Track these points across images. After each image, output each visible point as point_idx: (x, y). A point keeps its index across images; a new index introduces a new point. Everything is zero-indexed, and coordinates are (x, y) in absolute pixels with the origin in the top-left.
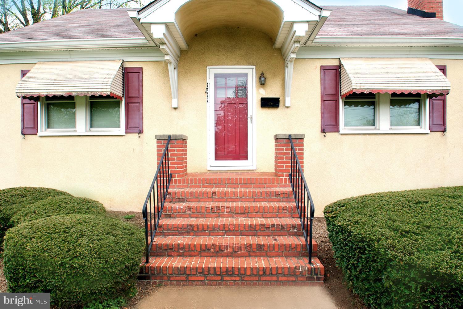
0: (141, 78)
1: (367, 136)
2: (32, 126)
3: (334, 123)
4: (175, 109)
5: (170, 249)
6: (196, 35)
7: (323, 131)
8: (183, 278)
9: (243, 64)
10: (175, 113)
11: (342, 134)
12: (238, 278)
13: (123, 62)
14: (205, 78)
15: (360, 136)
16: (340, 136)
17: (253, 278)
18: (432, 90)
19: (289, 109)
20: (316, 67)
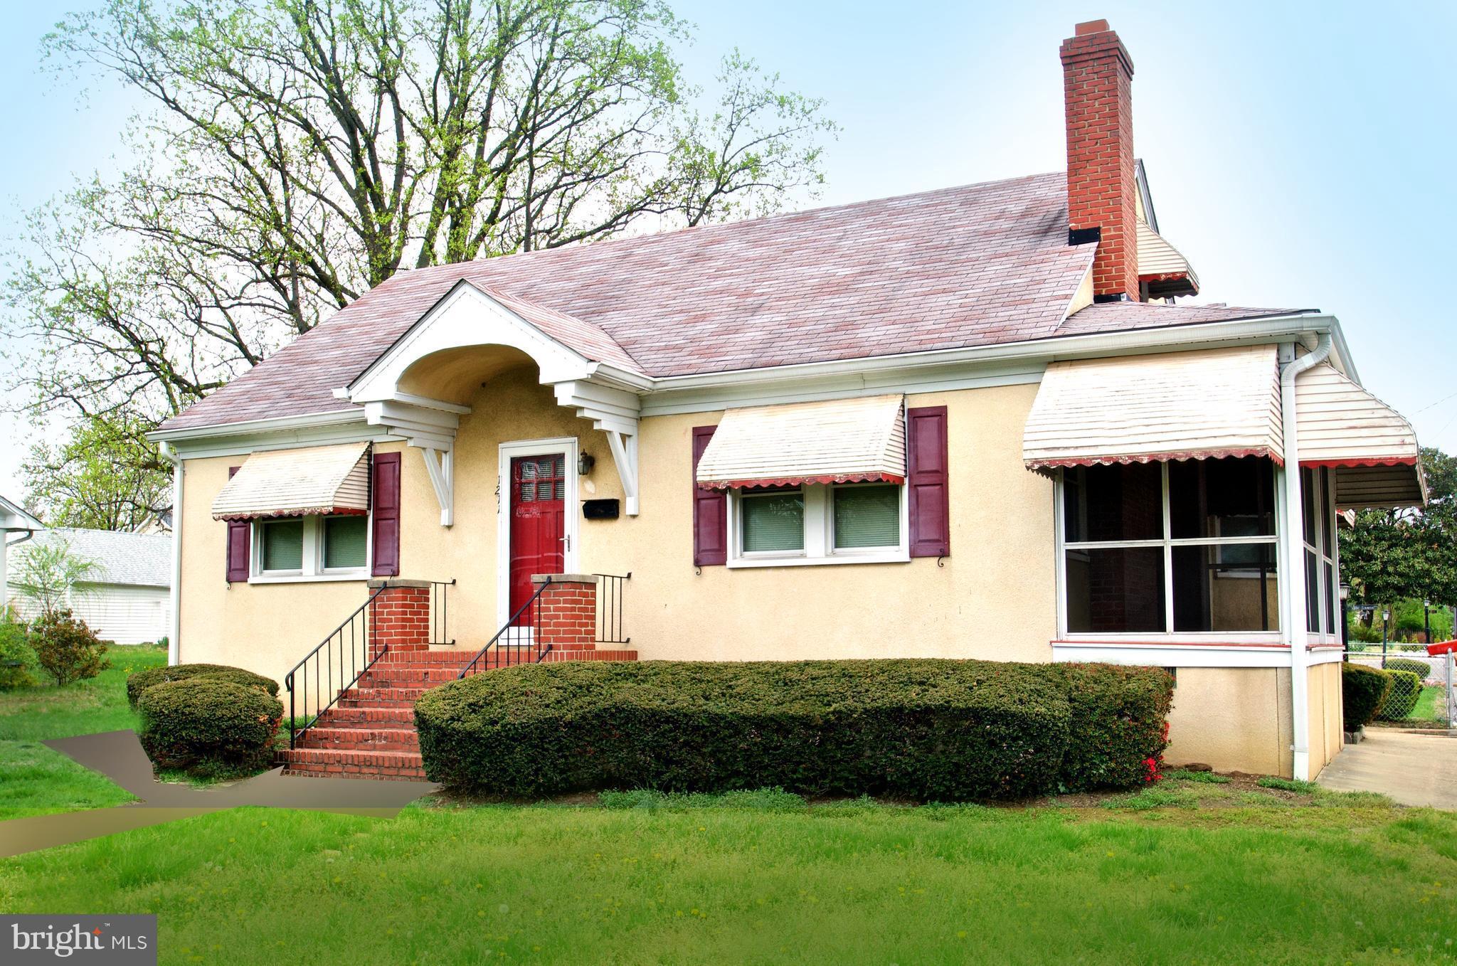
0: (397, 472)
1: (784, 571)
2: (242, 567)
3: (716, 546)
4: (449, 527)
5: (326, 739)
6: (484, 385)
7: (698, 563)
8: (321, 767)
9: (559, 436)
10: (449, 535)
11: (733, 569)
12: (376, 771)
13: (372, 443)
14: (496, 468)
15: (770, 572)
16: (730, 573)
17: (392, 772)
18: (847, 475)
19: (636, 520)
20: (686, 431)
